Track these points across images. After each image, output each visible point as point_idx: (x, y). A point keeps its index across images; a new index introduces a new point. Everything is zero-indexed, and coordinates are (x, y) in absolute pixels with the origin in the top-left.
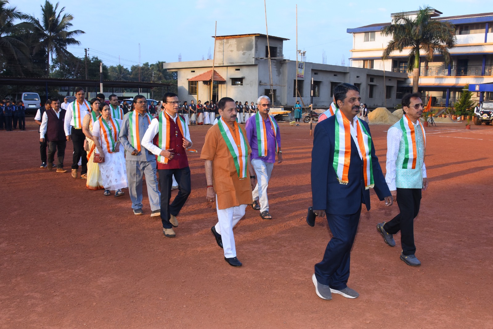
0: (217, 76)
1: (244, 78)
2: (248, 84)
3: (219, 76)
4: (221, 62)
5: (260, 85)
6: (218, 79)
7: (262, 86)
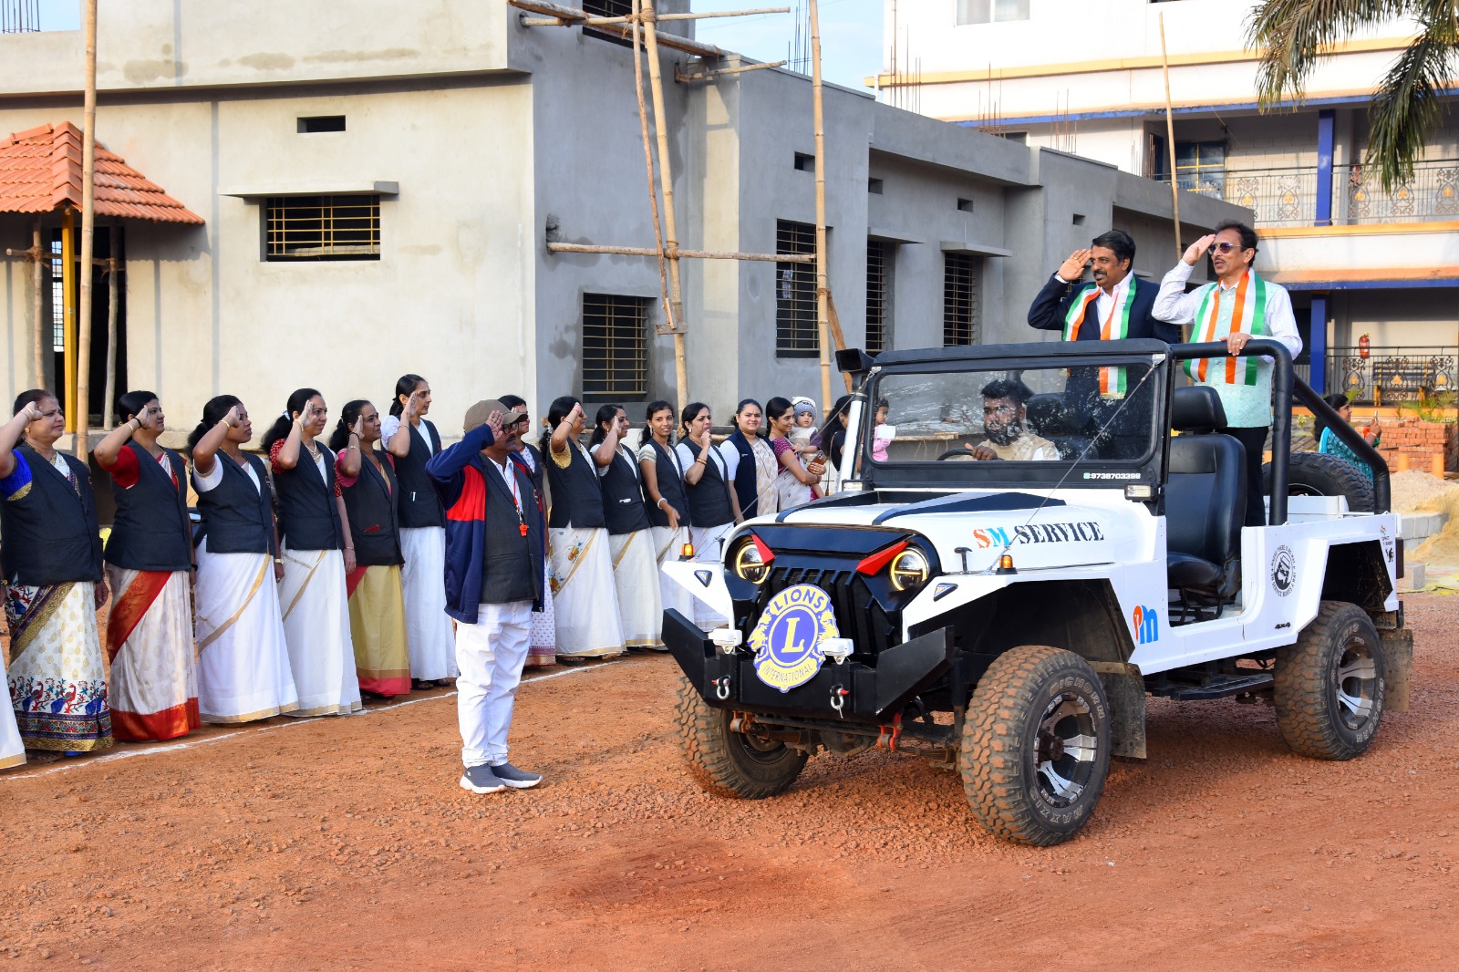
0: (115, 181)
1: (392, 197)
2: (434, 250)
3: (138, 183)
4: (158, 57)
5: (552, 252)
6: (128, 206)
7: (562, 266)
